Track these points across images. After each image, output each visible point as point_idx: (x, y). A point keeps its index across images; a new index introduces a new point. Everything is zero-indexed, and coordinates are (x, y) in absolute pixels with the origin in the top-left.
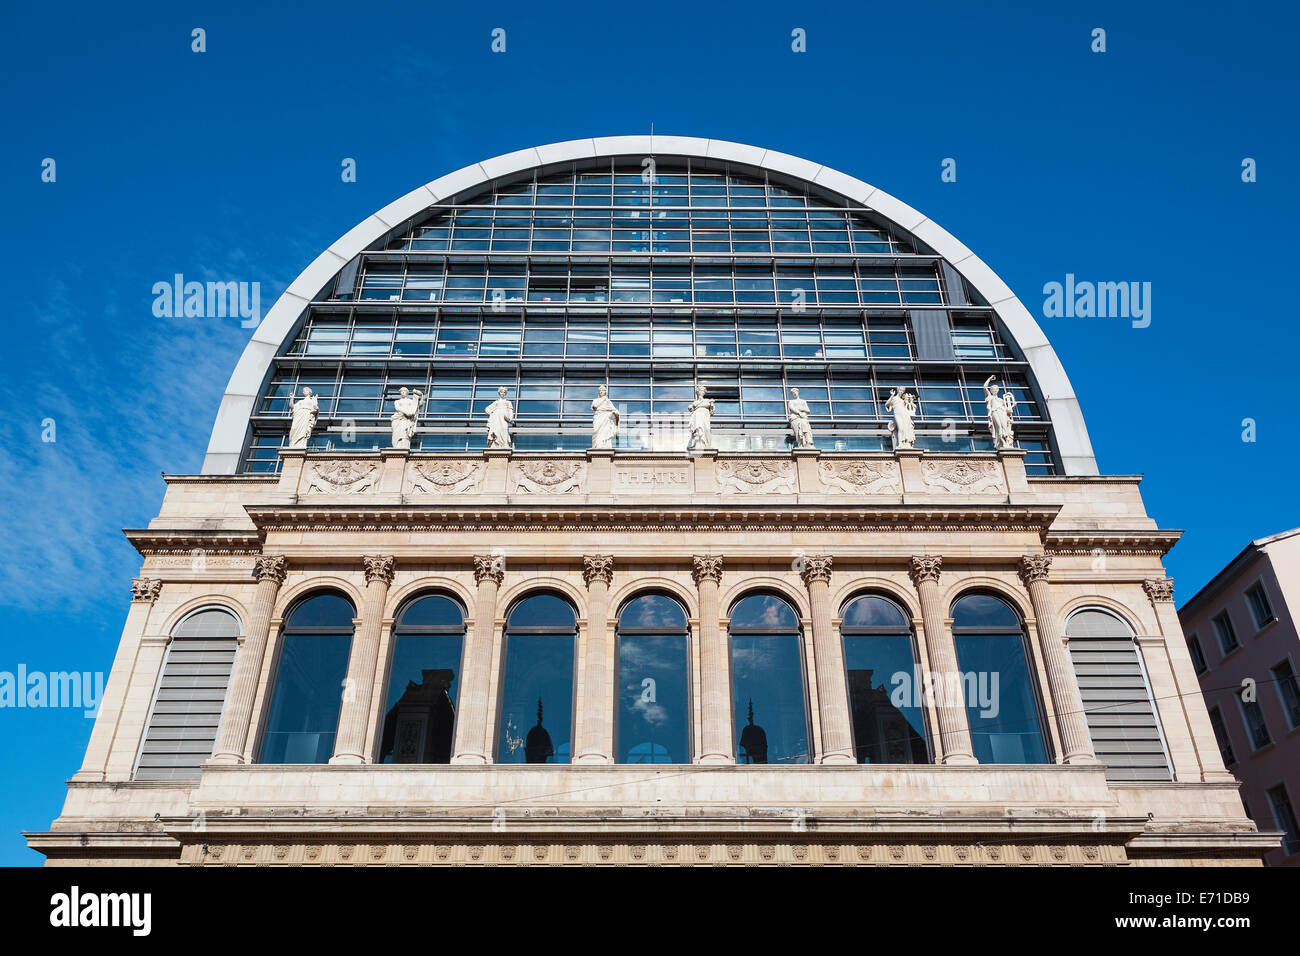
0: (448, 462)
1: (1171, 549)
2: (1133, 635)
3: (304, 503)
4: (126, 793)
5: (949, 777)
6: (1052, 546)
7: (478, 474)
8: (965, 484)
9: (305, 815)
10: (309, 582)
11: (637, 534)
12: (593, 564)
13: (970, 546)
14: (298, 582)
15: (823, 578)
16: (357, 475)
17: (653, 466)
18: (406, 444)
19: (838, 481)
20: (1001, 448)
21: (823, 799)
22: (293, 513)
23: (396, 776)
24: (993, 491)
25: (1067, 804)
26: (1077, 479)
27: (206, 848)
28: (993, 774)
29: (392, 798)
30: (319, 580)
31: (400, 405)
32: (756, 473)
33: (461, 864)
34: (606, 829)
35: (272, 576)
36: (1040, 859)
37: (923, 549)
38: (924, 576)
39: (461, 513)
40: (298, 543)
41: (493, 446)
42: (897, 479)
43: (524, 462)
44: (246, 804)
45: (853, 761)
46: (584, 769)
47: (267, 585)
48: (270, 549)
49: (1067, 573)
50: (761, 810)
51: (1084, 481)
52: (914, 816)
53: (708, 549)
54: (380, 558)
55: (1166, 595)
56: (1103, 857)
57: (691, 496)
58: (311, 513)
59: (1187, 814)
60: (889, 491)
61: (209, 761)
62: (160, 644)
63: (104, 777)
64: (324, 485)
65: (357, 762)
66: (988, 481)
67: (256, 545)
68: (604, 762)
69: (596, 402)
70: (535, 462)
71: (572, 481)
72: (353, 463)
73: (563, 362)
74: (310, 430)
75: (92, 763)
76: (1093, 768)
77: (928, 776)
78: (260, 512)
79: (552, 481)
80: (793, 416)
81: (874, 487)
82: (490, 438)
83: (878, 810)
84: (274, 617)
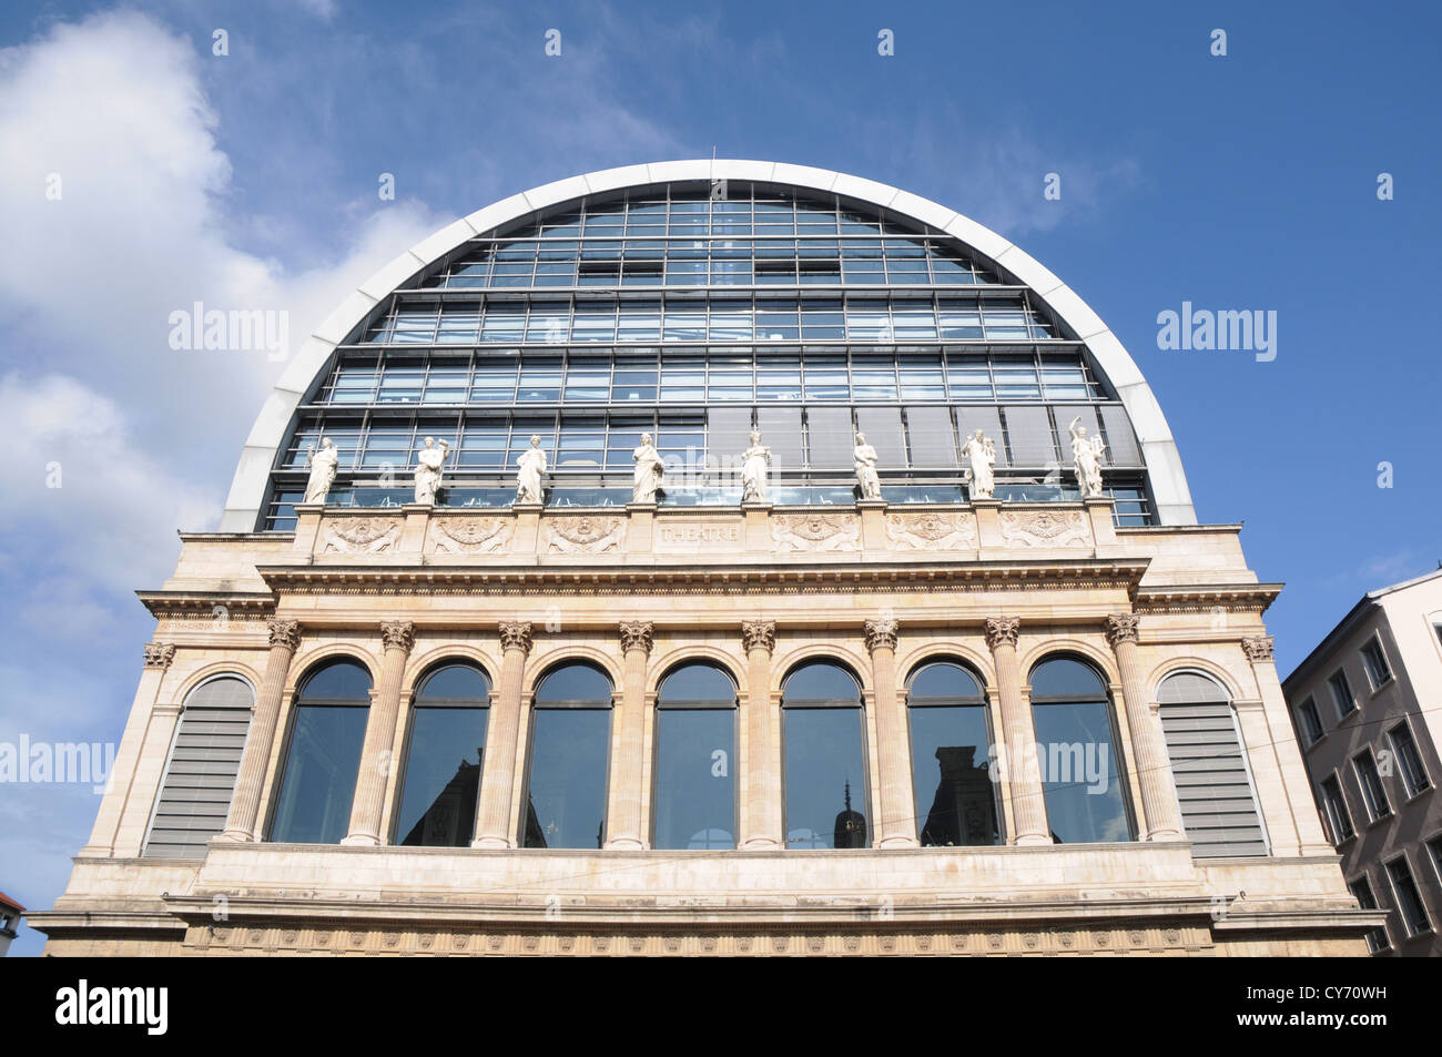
0: (475, 519)
1: (1273, 603)
2: (1229, 699)
3: (319, 564)
4: (133, 871)
5: (1020, 859)
6: (1141, 603)
7: (506, 532)
8: (1047, 537)
9: (315, 898)
10: (324, 650)
11: (680, 598)
12: (630, 631)
13: (1050, 606)
14: (313, 649)
15: (887, 644)
16: (377, 533)
17: (701, 522)
18: (430, 500)
19: (906, 536)
20: (1088, 497)
21: (880, 886)
22: (307, 574)
23: (412, 858)
24: (1078, 544)
25: (1148, 884)
26: (1172, 529)
27: (212, 930)
28: (1068, 855)
29: (407, 882)
30: (333, 647)
31: (425, 456)
32: (815, 529)
33: (480, 954)
34: (637, 919)
35: (285, 642)
36: (1116, 945)
37: (999, 610)
38: (1000, 640)
39: (485, 575)
40: (313, 607)
41: (524, 501)
42: (972, 534)
43: (557, 519)
44: (255, 885)
45: (916, 844)
46: (615, 855)
47: (280, 651)
48: (284, 613)
49: (1159, 633)
50: (810, 899)
51: (1178, 531)
52: (979, 902)
53: (759, 614)
54: (398, 623)
55: (1266, 654)
56: (1186, 940)
57: (741, 554)
58: (325, 574)
59: (1283, 892)
60: (964, 547)
61: (216, 838)
62: (172, 714)
63: (112, 854)
64: (342, 544)
65: (371, 843)
66: (1073, 533)
67: (269, 609)
68: (638, 847)
69: (638, 451)
70: (569, 519)
71: (609, 540)
72: (372, 519)
73: (607, 408)
74: (328, 484)
75: (100, 838)
76: (1177, 845)
77: (997, 859)
78: (273, 573)
79: (587, 540)
80: (858, 464)
81: (946, 543)
82: (520, 492)
83: (940, 896)
84: (287, 686)
